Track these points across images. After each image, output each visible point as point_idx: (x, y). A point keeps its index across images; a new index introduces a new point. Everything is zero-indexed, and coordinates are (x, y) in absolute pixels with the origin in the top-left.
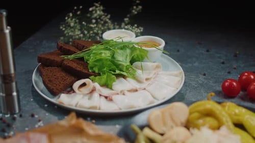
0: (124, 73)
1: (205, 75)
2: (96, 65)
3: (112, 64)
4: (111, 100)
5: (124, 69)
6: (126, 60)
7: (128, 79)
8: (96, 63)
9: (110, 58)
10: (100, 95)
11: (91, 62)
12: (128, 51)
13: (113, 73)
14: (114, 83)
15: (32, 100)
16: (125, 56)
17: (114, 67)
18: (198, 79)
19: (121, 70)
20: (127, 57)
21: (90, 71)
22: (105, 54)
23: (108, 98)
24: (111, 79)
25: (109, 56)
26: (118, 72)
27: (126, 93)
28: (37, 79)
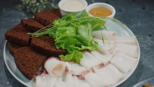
0: (89, 48)
1: (150, 36)
2: (62, 43)
3: (77, 40)
4: (83, 79)
5: (89, 44)
6: (89, 34)
7: (93, 52)
8: (63, 41)
9: (74, 34)
10: (73, 75)
11: (57, 40)
12: (90, 26)
13: (79, 49)
14: (82, 59)
15: (8, 83)
16: (87, 31)
17: (79, 43)
18: (146, 42)
19: (85, 45)
20: (89, 32)
21: (57, 48)
22: (69, 30)
23: (80, 77)
24: (78, 56)
25: (73, 33)
26: (83, 47)
27: (95, 69)
28: (8, 59)
